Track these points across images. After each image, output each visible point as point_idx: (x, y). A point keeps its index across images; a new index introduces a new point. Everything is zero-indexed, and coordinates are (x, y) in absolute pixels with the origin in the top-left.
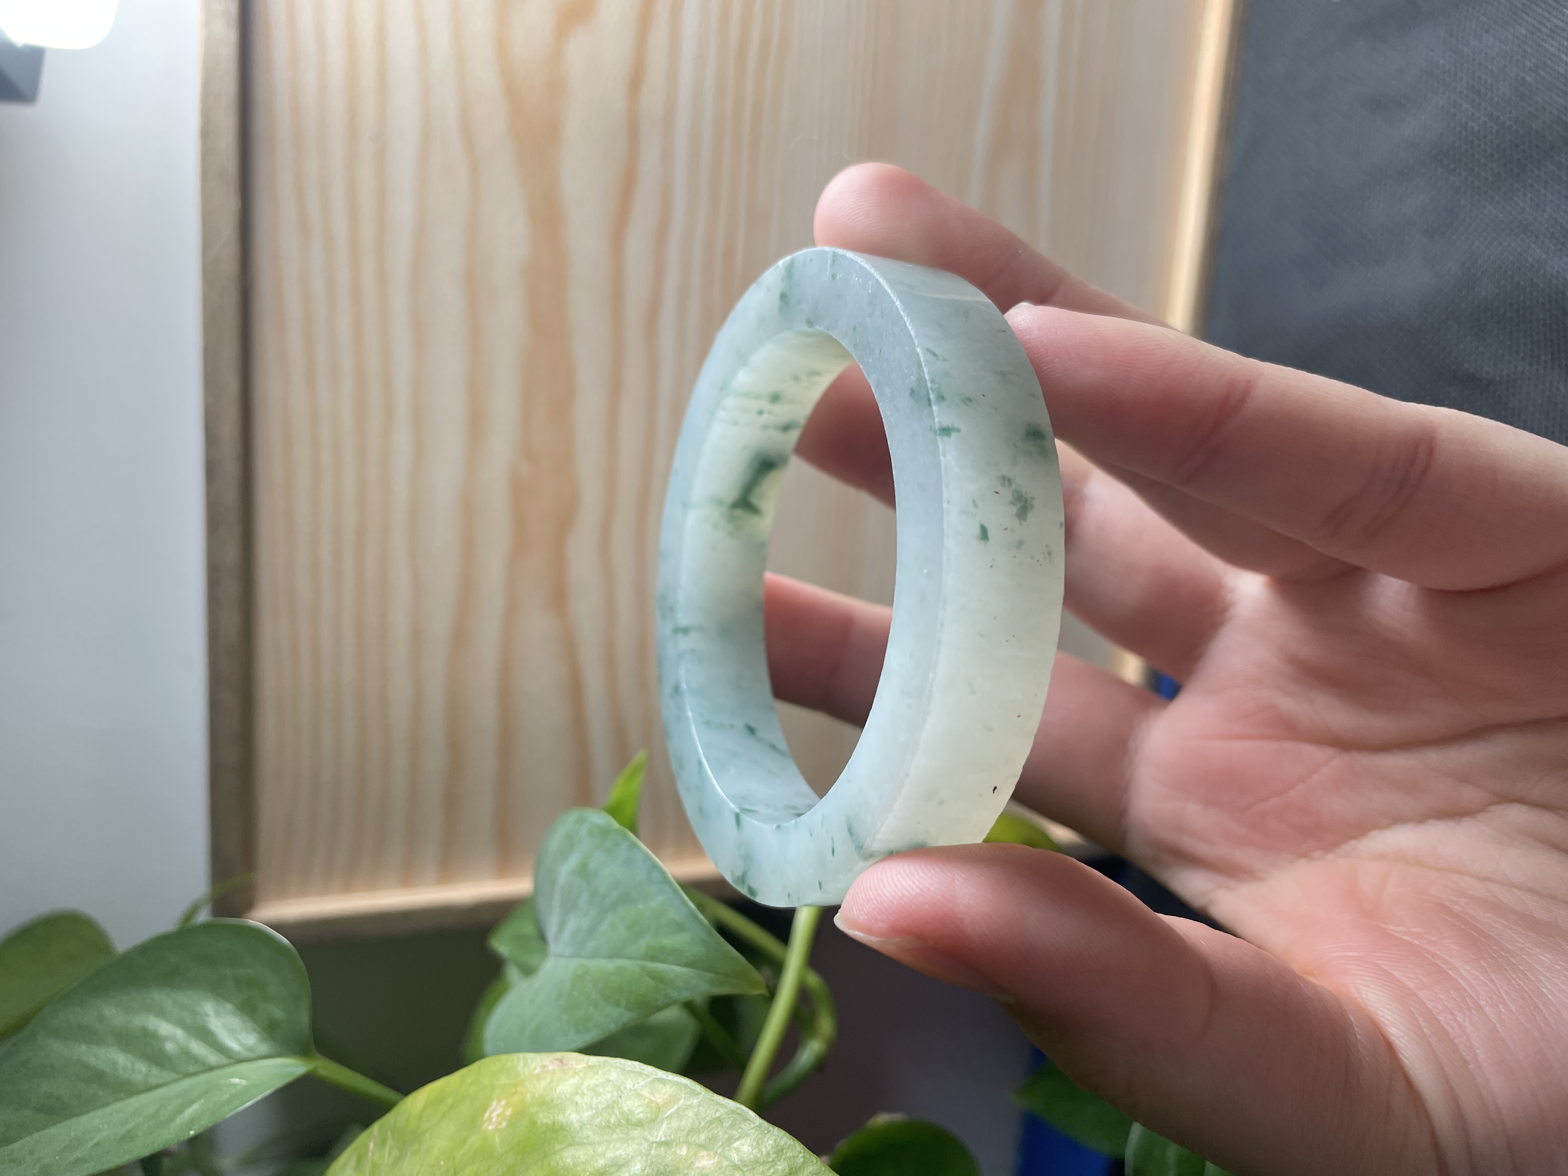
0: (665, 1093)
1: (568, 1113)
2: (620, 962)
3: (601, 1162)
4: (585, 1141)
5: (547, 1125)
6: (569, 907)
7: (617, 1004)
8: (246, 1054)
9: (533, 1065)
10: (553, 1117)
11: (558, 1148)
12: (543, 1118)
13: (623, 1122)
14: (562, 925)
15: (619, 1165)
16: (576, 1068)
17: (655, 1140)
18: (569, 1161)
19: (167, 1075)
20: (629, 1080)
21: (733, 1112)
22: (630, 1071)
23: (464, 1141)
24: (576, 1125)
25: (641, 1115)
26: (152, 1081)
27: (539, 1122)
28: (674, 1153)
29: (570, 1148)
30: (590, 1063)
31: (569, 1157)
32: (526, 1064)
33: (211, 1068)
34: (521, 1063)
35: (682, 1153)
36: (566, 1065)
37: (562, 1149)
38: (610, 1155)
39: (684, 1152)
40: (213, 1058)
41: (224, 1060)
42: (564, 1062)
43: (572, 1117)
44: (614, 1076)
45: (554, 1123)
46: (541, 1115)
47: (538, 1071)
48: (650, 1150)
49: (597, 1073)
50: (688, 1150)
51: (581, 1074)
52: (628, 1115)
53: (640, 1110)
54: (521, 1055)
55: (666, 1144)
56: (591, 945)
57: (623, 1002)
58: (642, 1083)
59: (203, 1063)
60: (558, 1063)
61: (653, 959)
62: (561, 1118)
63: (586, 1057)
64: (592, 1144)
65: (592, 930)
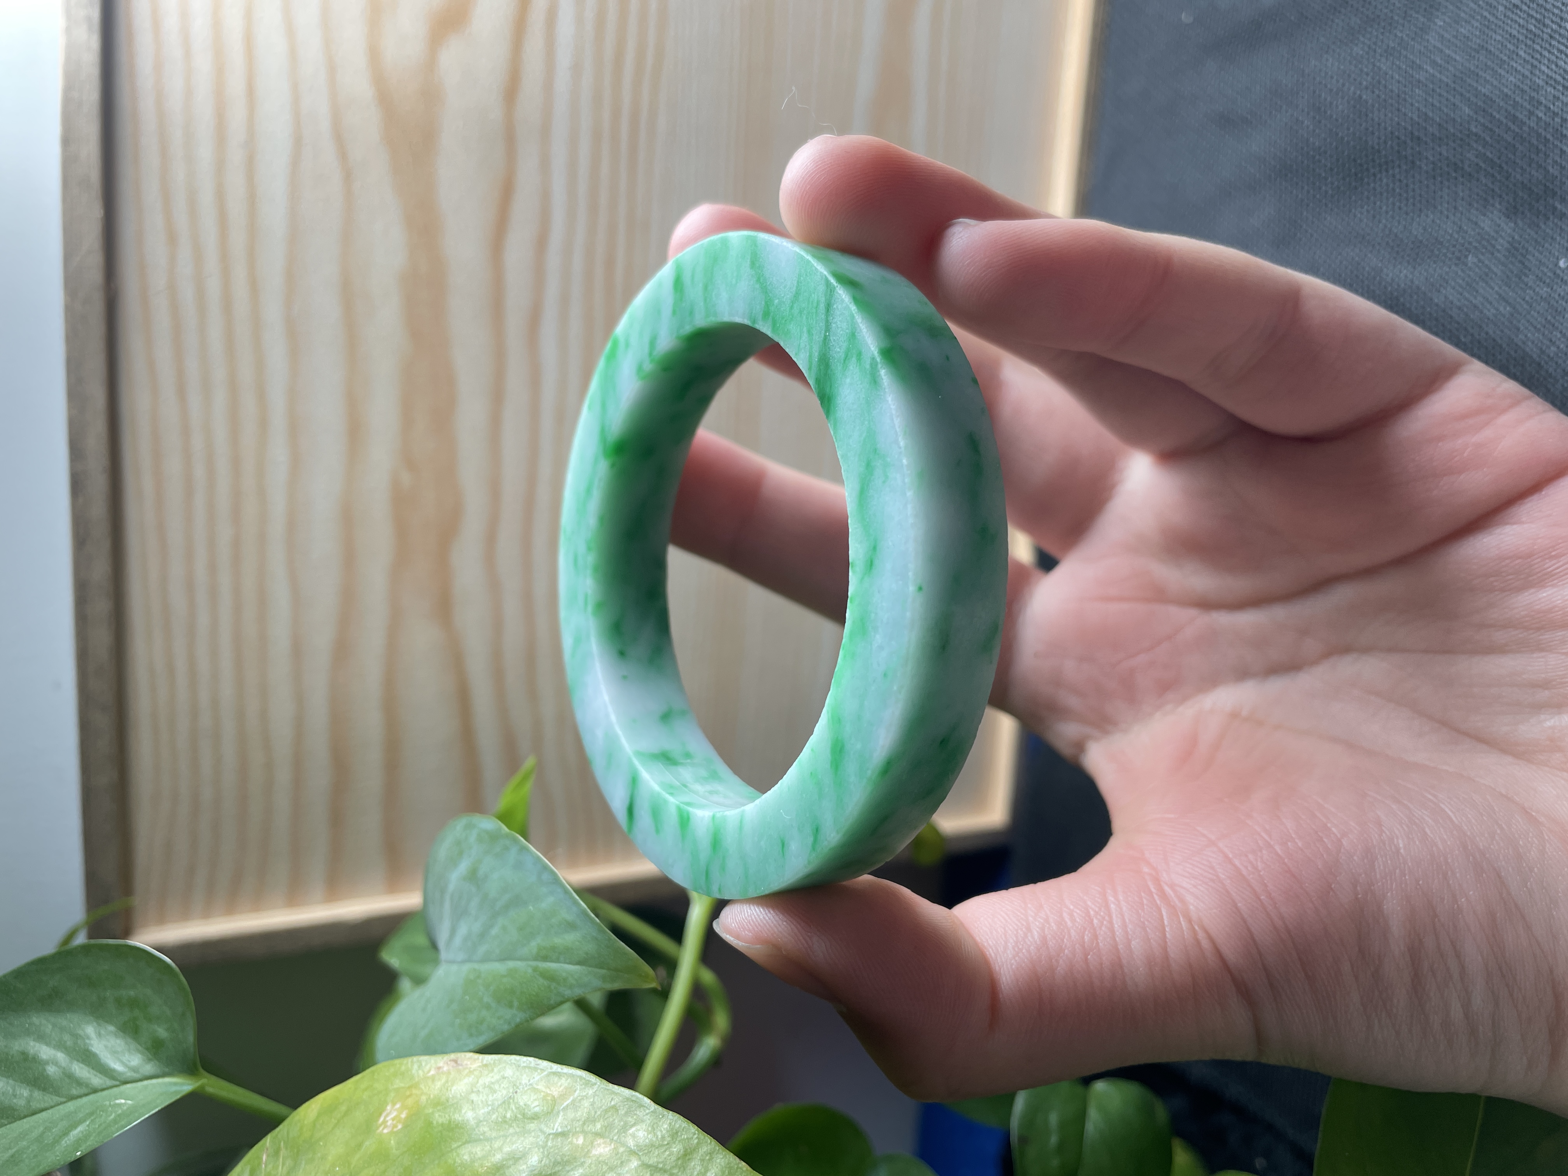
0: (561, 1086)
1: (463, 1111)
2: (511, 964)
3: (498, 1157)
4: (482, 1137)
5: (442, 1124)
6: (460, 913)
7: (511, 1006)
8: (130, 1074)
9: (428, 1067)
10: (449, 1116)
11: (454, 1145)
12: (439, 1118)
13: (519, 1116)
14: (453, 932)
15: (516, 1158)
16: (471, 1068)
17: (552, 1131)
18: (466, 1157)
19: (50, 1099)
20: (525, 1076)
21: (628, 1099)
22: (525, 1067)
23: (359, 1146)
24: (473, 1122)
25: (537, 1109)
26: (35, 1105)
27: (435, 1122)
28: (571, 1143)
29: (466, 1145)
30: (485, 1062)
31: (466, 1154)
32: (420, 1067)
33: (95, 1091)
34: (416, 1066)
35: (578, 1142)
36: (462, 1065)
37: (459, 1147)
38: (507, 1149)
39: (580, 1141)
40: (97, 1080)
41: (109, 1082)
42: (458, 1063)
43: (468, 1115)
44: (509, 1072)
45: (450, 1121)
46: (437, 1115)
47: (432, 1072)
48: (547, 1141)
49: (493, 1070)
50: (585, 1139)
51: (476, 1073)
52: (524, 1110)
53: (536, 1103)
54: (415, 1059)
55: (563, 1134)
56: (482, 950)
57: (516, 1004)
58: (537, 1078)
59: (87, 1086)
60: (453, 1063)
61: (545, 959)
62: (457, 1117)
63: (481, 1056)
64: (487, 1140)
65: (483, 935)
